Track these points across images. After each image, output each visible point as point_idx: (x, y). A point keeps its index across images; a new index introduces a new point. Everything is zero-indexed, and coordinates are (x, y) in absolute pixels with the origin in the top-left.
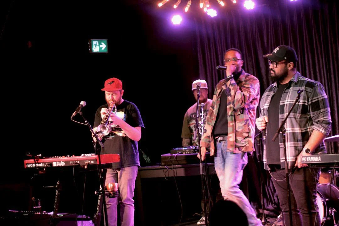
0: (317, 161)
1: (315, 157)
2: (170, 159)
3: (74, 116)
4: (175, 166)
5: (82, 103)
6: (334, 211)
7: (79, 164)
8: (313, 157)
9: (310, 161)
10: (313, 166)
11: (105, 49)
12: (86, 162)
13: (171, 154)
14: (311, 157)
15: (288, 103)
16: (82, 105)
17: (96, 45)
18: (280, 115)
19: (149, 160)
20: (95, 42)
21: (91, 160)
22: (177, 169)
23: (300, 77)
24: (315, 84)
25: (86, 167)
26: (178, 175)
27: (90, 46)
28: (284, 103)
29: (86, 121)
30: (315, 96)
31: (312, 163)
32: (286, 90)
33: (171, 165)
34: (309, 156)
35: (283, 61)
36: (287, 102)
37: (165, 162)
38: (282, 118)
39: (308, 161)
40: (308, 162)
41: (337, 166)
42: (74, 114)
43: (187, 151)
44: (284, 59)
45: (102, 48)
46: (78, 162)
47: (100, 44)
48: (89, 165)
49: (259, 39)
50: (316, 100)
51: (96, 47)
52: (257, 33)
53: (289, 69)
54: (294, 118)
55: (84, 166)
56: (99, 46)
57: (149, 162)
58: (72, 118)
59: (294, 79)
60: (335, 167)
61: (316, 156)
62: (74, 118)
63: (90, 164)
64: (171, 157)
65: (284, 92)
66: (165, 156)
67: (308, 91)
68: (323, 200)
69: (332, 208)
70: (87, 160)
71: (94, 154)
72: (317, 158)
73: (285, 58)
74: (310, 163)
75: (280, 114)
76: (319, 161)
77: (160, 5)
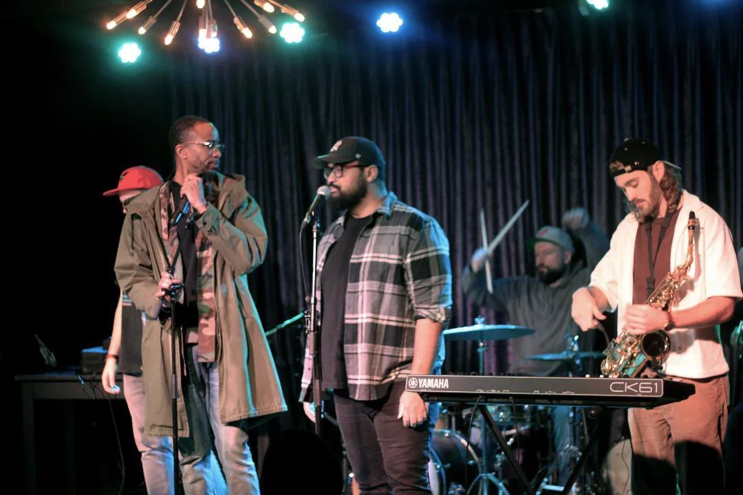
0: (441, 389)
1: (436, 380)
6: (459, 489)
8: (433, 380)
9: (424, 388)
10: (431, 398)
14: (429, 380)
15: (369, 260)
18: (349, 284)
19: (53, 359)
23: (396, 203)
24: (426, 222)
28: (360, 261)
30: (421, 247)
31: (430, 391)
32: (365, 230)
34: (424, 378)
35: (356, 163)
36: (367, 257)
37: (88, 366)
38: (353, 290)
39: (420, 387)
40: (420, 389)
41: (483, 400)
44: (356, 159)
50: (422, 256)
53: (369, 179)
54: (380, 292)
57: (52, 363)
59: (383, 208)
60: (479, 402)
65: (362, 236)
66: (92, 353)
67: (412, 236)
68: (438, 466)
69: (457, 483)
72: (440, 383)
73: (358, 156)
74: (425, 391)
75: (351, 282)
76: (446, 389)
77: (111, 25)
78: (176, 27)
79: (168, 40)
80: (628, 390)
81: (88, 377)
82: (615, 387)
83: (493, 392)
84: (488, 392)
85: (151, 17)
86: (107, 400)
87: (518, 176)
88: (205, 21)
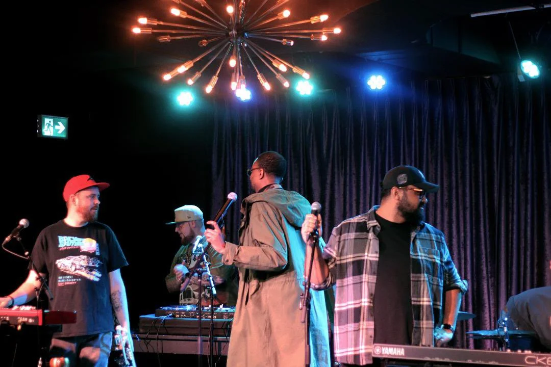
0: (399, 356)
1: (395, 349)
2: (155, 323)
3: (7, 242)
4: (160, 336)
5: (23, 222)
7: (8, 322)
8: (392, 349)
9: (386, 355)
10: (391, 362)
11: (62, 133)
12: (21, 320)
13: (156, 316)
14: (390, 348)
16: (22, 226)
17: (49, 125)
20: (47, 120)
21: (29, 317)
22: (163, 341)
25: (19, 328)
26: (164, 352)
27: (40, 125)
29: (27, 253)
31: (390, 357)
33: (156, 334)
34: (385, 347)
37: (144, 328)
38: (416, 279)
39: (383, 353)
40: (383, 355)
41: (429, 365)
42: (7, 239)
43: (183, 313)
45: (59, 130)
46: (8, 319)
47: (55, 123)
48: (24, 325)
49: (315, 143)
51: (48, 127)
52: (312, 134)
55: (16, 326)
56: (54, 127)
58: (5, 246)
61: (397, 347)
62: (8, 245)
63: (27, 324)
64: (156, 321)
66: (148, 318)
70: (23, 317)
71: (35, 308)
72: (398, 351)
74: (387, 357)
76: (402, 356)
77: (167, 77)
78: (215, 80)
79: (209, 89)
80: (539, 363)
81: (144, 336)
82: (529, 360)
83: (437, 359)
84: (433, 360)
85: (197, 72)
86: (157, 353)
87: (468, 199)
88: (236, 76)
